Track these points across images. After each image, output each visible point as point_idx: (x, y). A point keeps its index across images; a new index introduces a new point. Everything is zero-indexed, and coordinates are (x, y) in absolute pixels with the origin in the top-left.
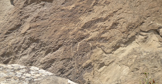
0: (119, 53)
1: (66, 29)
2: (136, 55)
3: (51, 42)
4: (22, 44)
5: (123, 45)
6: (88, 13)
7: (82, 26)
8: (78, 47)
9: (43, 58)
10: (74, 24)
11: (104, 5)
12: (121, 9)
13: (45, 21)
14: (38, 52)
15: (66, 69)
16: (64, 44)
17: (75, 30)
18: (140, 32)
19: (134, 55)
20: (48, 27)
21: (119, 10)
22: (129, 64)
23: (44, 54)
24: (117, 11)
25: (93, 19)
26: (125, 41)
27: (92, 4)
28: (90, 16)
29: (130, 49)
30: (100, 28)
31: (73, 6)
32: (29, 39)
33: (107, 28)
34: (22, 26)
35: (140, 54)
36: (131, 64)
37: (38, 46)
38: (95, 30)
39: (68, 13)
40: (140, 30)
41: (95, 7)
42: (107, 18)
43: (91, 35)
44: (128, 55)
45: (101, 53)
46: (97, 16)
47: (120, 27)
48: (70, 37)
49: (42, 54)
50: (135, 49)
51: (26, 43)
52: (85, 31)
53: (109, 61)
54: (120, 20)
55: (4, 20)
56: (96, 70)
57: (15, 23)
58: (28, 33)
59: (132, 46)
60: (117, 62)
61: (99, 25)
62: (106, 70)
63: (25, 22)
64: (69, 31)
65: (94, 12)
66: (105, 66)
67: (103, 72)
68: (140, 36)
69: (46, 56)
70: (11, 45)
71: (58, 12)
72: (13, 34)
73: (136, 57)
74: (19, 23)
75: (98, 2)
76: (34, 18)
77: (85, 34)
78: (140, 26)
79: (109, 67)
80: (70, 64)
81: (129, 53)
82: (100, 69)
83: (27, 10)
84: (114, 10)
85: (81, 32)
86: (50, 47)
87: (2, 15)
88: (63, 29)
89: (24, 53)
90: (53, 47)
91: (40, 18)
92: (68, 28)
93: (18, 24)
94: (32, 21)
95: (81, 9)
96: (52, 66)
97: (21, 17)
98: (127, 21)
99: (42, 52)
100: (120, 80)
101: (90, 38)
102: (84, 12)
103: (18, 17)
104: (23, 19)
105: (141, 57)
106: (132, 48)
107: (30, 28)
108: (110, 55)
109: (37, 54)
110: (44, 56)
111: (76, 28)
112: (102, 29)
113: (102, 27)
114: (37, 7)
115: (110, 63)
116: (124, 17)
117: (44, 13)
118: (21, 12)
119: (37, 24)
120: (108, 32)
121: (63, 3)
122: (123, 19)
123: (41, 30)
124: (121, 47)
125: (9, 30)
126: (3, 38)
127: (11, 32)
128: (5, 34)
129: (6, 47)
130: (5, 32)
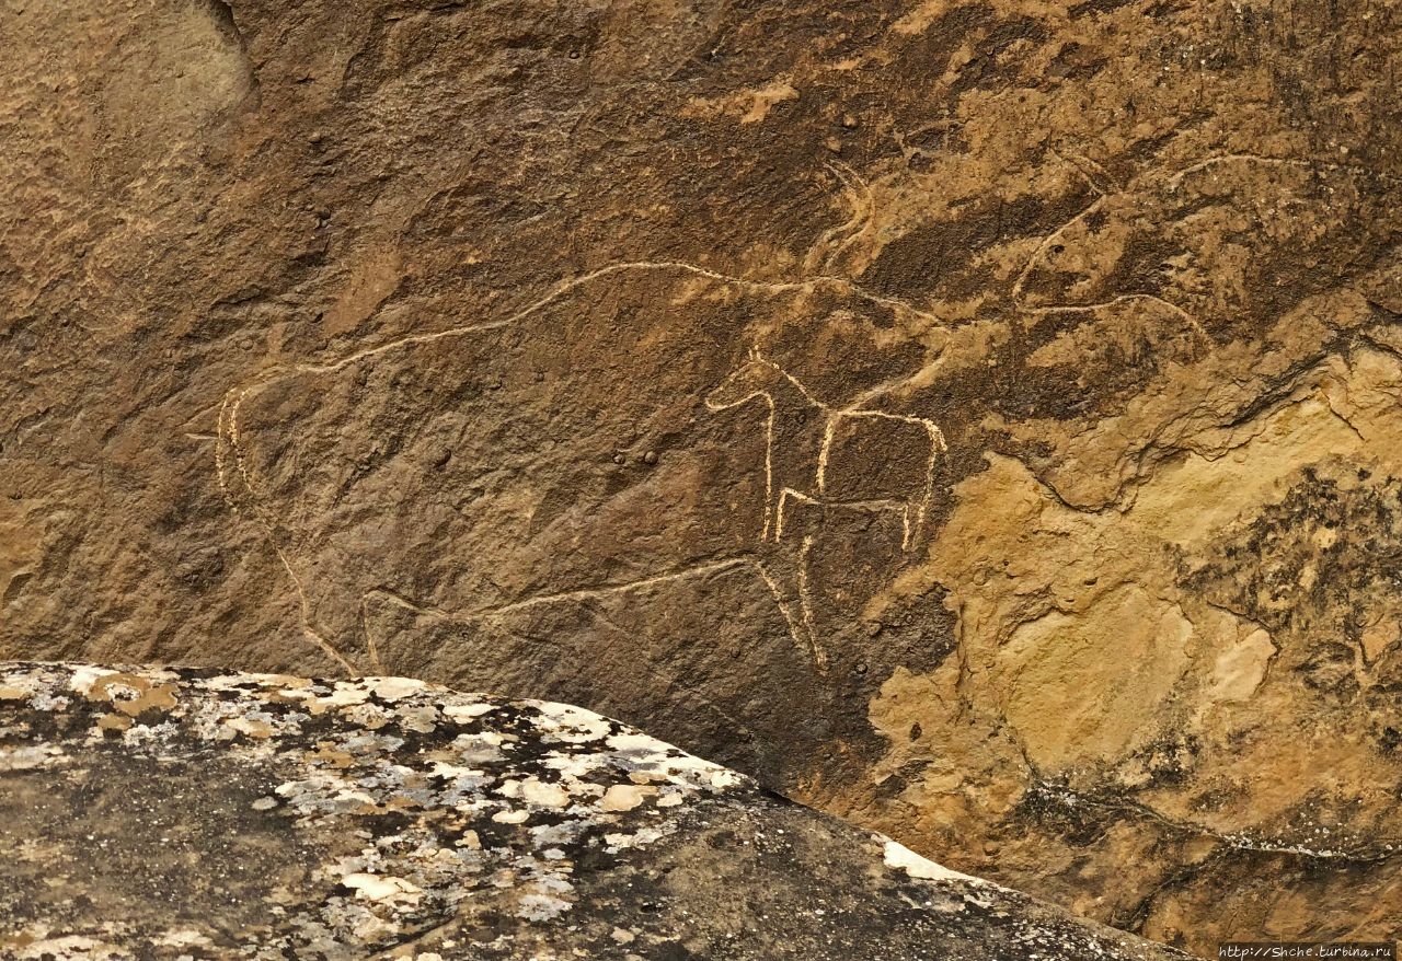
0: (1183, 505)
1: (714, 297)
2: (1330, 525)
3: (593, 414)
4: (338, 422)
5: (1213, 438)
6: (910, 152)
7: (861, 271)
8: (823, 458)
9: (522, 551)
10: (784, 258)
11: (1053, 79)
12: (1208, 115)
13: (535, 224)
14: (479, 491)
15: (722, 646)
16: (700, 430)
17: (799, 303)
18: (1369, 326)
19: (1313, 529)
20: (559, 276)
21: (1185, 122)
22: (1271, 605)
23: (529, 515)
24: (1171, 134)
25: (952, 204)
26: (1232, 399)
27: (950, 76)
28: (930, 183)
29: (1280, 473)
30: (1017, 288)
31: (780, 91)
32: (395, 384)
33: (1079, 288)
34: (329, 270)
35: (1367, 522)
36: (1282, 604)
37: (477, 445)
38: (975, 303)
39: (734, 151)
40: (1372, 304)
41: (971, 96)
42: (1078, 196)
43: (937, 355)
44: (1262, 527)
45: (1025, 507)
46: (989, 185)
47: (1189, 279)
48: (757, 372)
49: (509, 517)
50: (1322, 475)
51: (372, 414)
52: (884, 320)
53: (1090, 576)
54: (1191, 218)
55: (172, 211)
56: (980, 655)
57: (272, 244)
58: (389, 330)
59: (1295, 450)
60: (1160, 582)
61: (1008, 267)
62: (1061, 650)
63: (356, 233)
64: (743, 320)
65: (964, 148)
66: (1054, 620)
67: (1043, 674)
68: (1368, 360)
69: (550, 534)
70: (245, 436)
71: (643, 148)
72: (252, 338)
73: (1326, 545)
74: (310, 244)
75: (1001, 58)
76: (436, 199)
77: (884, 339)
78: (1370, 268)
79: (1088, 627)
80: (753, 600)
81: (1268, 508)
82: (1014, 642)
83: (374, 129)
84: (1144, 130)
85: (848, 328)
86: (585, 457)
87: (147, 165)
88: (689, 294)
89: (356, 508)
90: (607, 458)
91: (487, 202)
92: (733, 288)
93: (296, 253)
94: (420, 228)
95: (850, 121)
96: (599, 618)
97: (325, 192)
98: (1260, 226)
99: (506, 500)
100: (1191, 739)
101: (925, 376)
102: (870, 145)
103: (293, 192)
104: (343, 203)
105: (1373, 542)
106: (1295, 464)
107: (404, 289)
108: (1100, 529)
109: (464, 511)
110: (533, 533)
111: (808, 288)
112: (1031, 297)
113: (1035, 280)
114: (460, 101)
115: (1098, 597)
116: (1226, 191)
117: (527, 159)
118: (318, 143)
119: (463, 256)
120: (1083, 326)
121: (688, 63)
122: (1221, 212)
123: (504, 307)
124: (1203, 451)
125: (219, 303)
126: (166, 377)
127: (236, 316)
128: (188, 336)
129: (201, 450)
130: (185, 322)
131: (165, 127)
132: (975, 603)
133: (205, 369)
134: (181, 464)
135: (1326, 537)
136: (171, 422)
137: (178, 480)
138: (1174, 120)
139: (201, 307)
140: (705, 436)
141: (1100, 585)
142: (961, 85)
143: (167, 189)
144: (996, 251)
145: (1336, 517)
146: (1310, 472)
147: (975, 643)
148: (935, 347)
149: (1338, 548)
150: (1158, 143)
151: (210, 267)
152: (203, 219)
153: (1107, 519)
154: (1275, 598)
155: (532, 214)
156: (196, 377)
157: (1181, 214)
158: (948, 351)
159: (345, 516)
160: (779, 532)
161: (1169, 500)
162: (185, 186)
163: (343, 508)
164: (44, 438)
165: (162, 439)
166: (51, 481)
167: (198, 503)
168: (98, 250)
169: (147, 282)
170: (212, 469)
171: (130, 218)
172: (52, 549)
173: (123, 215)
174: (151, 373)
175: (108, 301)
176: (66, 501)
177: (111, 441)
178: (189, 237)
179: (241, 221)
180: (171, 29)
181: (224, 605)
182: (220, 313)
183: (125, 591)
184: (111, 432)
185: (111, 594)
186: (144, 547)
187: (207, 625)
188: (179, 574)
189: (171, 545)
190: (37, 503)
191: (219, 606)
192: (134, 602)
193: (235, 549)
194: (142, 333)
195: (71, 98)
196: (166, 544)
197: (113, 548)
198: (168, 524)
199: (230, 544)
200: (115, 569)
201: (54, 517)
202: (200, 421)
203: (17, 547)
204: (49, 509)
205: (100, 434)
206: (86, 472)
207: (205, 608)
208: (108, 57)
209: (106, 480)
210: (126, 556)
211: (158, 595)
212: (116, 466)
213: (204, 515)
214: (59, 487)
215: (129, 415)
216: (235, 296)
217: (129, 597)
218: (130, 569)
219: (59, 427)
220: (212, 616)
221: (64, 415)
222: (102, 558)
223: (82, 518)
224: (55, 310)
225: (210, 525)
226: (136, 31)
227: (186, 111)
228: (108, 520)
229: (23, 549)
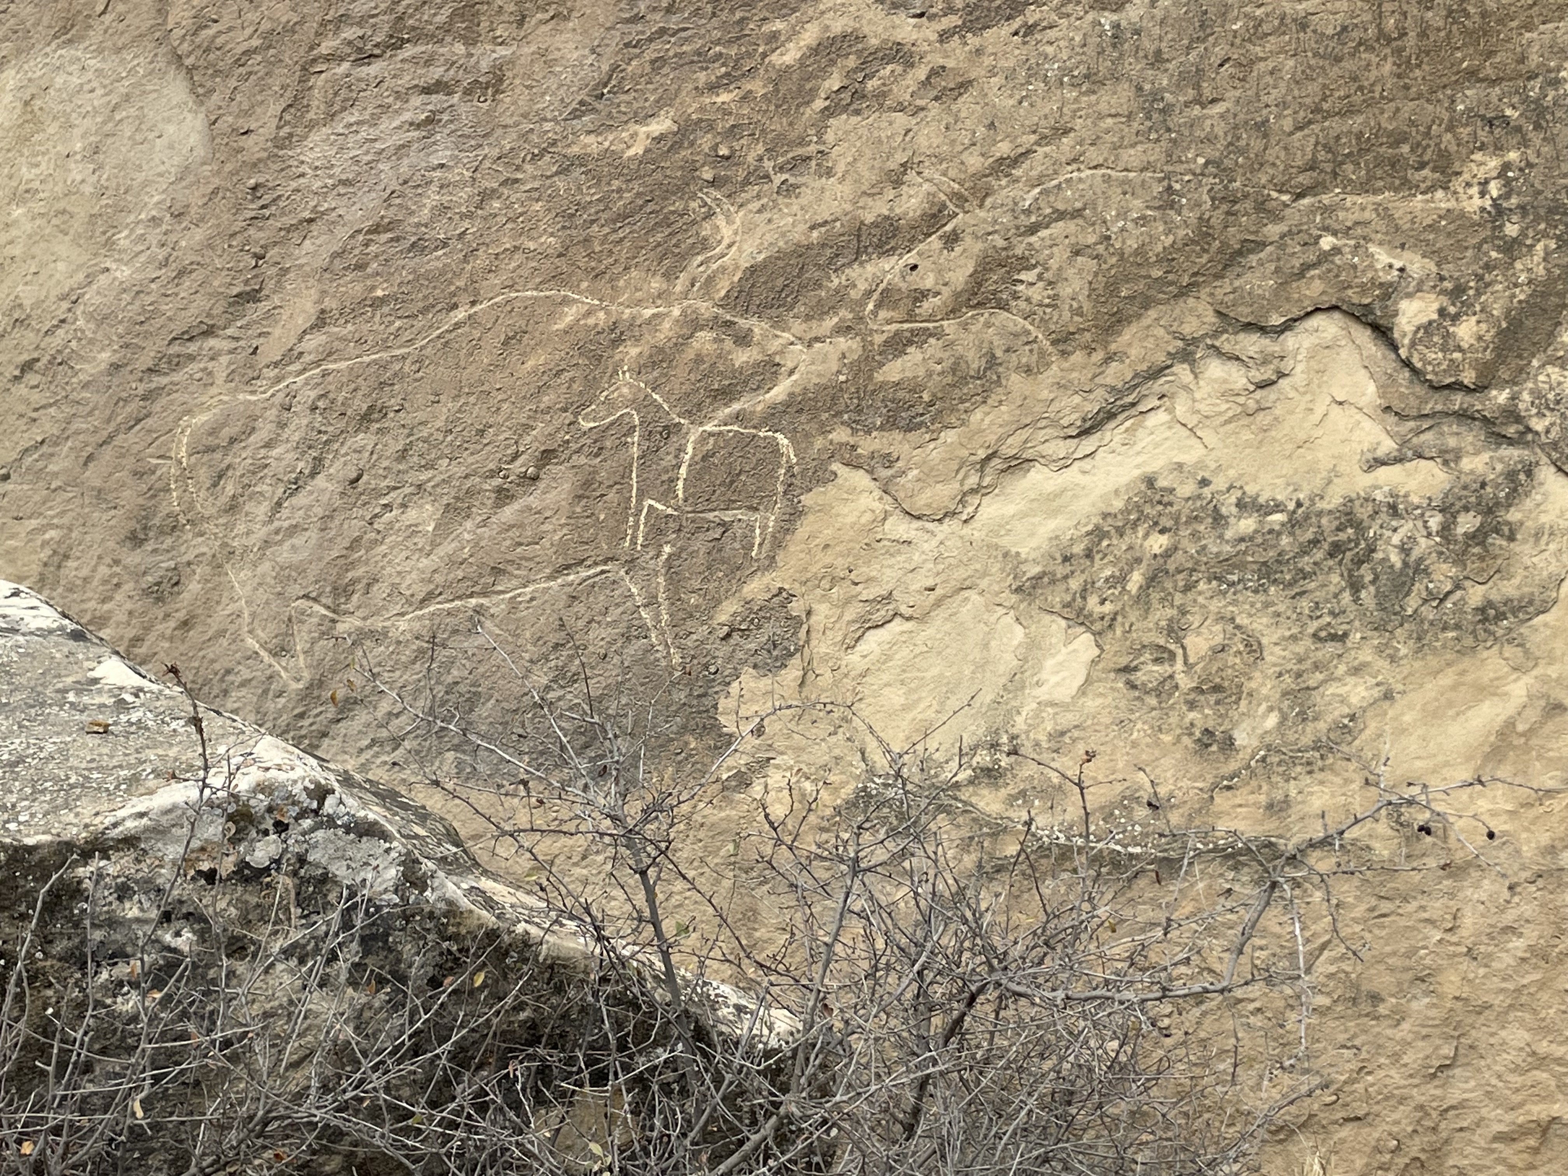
0: (1022, 515)
1: (591, 321)
2: (1162, 532)
3: (481, 433)
4: (268, 445)
5: (1060, 448)
6: (778, 179)
7: (723, 293)
8: (683, 471)
9: (425, 562)
10: (656, 284)
11: (920, 103)
12: (1066, 132)
13: (438, 258)
14: (388, 507)
15: (591, 649)
16: (574, 446)
17: (667, 325)
18: (1216, 334)
19: (1146, 535)
20: (455, 306)
21: (1043, 140)
22: (1098, 610)
23: (430, 529)
24: (1028, 152)
25: (812, 228)
26: (1075, 408)
27: (819, 104)
28: (795, 208)
29: (1124, 480)
30: (871, 306)
31: (661, 125)
32: (314, 409)
33: (927, 306)
34: (265, 306)
35: (1201, 528)
36: (1108, 608)
37: (386, 463)
38: (831, 322)
39: (616, 184)
40: (1219, 313)
41: (838, 124)
42: (934, 216)
43: (791, 372)
44: (1098, 534)
45: (868, 517)
46: (848, 207)
47: (1037, 293)
48: (625, 390)
49: (413, 531)
50: (1162, 483)
51: (296, 437)
52: (743, 340)
53: (930, 583)
54: (1044, 233)
55: (142, 258)
56: (826, 658)
57: (216, 283)
58: (307, 358)
59: (1140, 459)
60: (996, 588)
61: (862, 286)
62: (903, 654)
63: (286, 271)
64: (617, 342)
65: (829, 173)
66: (897, 626)
67: (885, 677)
68: (1215, 369)
69: (448, 548)
70: (193, 459)
71: (536, 184)
72: (202, 370)
73: (1157, 550)
74: (246, 282)
75: (871, 84)
76: (352, 237)
77: (742, 357)
78: (1218, 276)
79: (929, 631)
80: (618, 605)
81: (1105, 516)
82: (862, 647)
83: (303, 175)
84: (1004, 148)
85: (710, 347)
86: (475, 473)
87: (132, 218)
88: (569, 319)
89: (286, 524)
90: (493, 474)
91: (397, 239)
92: (608, 313)
93: (235, 291)
94: (338, 264)
95: (723, 151)
96: (488, 624)
97: (261, 234)
98: (1108, 238)
99: (412, 515)
100: (1013, 738)
101: (779, 392)
102: (742, 174)
103: (233, 235)
104: (275, 243)
105: (1204, 547)
106: (1137, 472)
107: (321, 321)
108: (940, 537)
109: (376, 526)
110: (434, 545)
111: (676, 312)
112: (883, 314)
113: (887, 298)
114: (379, 146)
115: (938, 603)
116: (1078, 205)
117: (432, 198)
118: (254, 189)
119: (373, 288)
120: (932, 341)
121: (582, 103)
122: (1070, 226)
123: (407, 336)
124: (1048, 461)
125: (175, 339)
126: (132, 407)
127: (189, 351)
128: (150, 370)
129: (159, 473)
130: (146, 360)
131: (146, 184)
132: (822, 611)
133: (164, 400)
134: (142, 486)
135: (1158, 543)
136: (136, 448)
137: (141, 501)
138: (1033, 138)
139: (161, 343)
140: (578, 451)
141: (939, 591)
142: (828, 112)
143: (142, 238)
144: (854, 272)
145: (1169, 524)
146: (1150, 481)
147: (821, 647)
148: (790, 365)
149: (1168, 554)
150: (1016, 161)
151: (168, 307)
152: (165, 263)
153: (947, 527)
154: (1103, 602)
155: (436, 248)
156: (157, 407)
157: (1033, 230)
158: (802, 368)
159: (277, 532)
160: (640, 541)
161: (1010, 509)
162: (154, 236)
163: (276, 524)
164: (41, 464)
165: (129, 462)
166: (44, 503)
167: (157, 521)
168: (87, 297)
169: (121, 322)
170: (168, 490)
171: (114, 266)
172: (45, 565)
173: (108, 265)
174: (121, 404)
175: (91, 342)
176: (55, 521)
177: (91, 465)
178: (153, 281)
179: (192, 263)
180: (155, 95)
181: (181, 615)
182: (175, 349)
183: (104, 601)
184: (90, 458)
185: (92, 604)
186: (117, 562)
187: (168, 632)
188: (145, 586)
189: (138, 560)
190: (34, 523)
191: (177, 615)
192: (110, 611)
193: (189, 564)
194: (116, 367)
195: (76, 162)
196: (133, 558)
197: (93, 563)
198: (135, 540)
199: (185, 559)
200: (95, 583)
201: (47, 536)
202: (159, 448)
203: (20, 563)
204: (42, 529)
205: (81, 460)
206: (71, 495)
207: (167, 616)
208: (104, 123)
209: (87, 501)
210: (103, 571)
211: (129, 606)
212: (93, 489)
213: (161, 532)
214: (50, 508)
215: (104, 442)
216: (186, 332)
217: (106, 607)
218: (105, 582)
219: (52, 455)
220: (172, 624)
221: (56, 444)
222: (84, 572)
223: (67, 536)
224: (53, 352)
225: (169, 541)
226: (127, 98)
227: (162, 168)
228: (88, 538)
229: (24, 565)
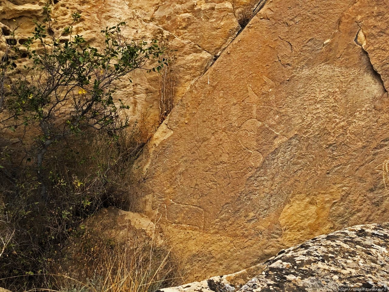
55: (368, 120)
125: (382, 140)
126: (371, 157)
127: (386, 144)
128: (375, 148)
129: (379, 174)
130: (374, 144)
131: (362, 101)
133: (379, 155)
134: (374, 177)
136: (372, 167)
137: (375, 180)
139: (378, 141)
151: (380, 132)
152: (377, 121)
156: (377, 157)
164: (341, 170)
165: (370, 171)
166: (343, 180)
167: (379, 186)
168: (350, 128)
169: (364, 135)
170: (382, 178)
171: (357, 121)
172: (343, 196)
173: (355, 121)
174: (366, 156)
175: (354, 140)
176: (347, 185)
177: (357, 171)
180: (361, 79)
181: (383, 209)
182: (382, 143)
183: (360, 206)
184: (357, 169)
185: (357, 206)
186: (365, 196)
187: (379, 214)
188: (373, 202)
189: (372, 195)
190: (339, 185)
191: (382, 209)
192: (362, 208)
193: (386, 196)
194: (364, 147)
195: (338, 94)
196: (371, 195)
197: (358, 196)
198: (371, 190)
199: (385, 195)
200: (358, 201)
201: (343, 188)
202: (379, 167)
203: (334, 195)
205: (354, 170)
206: (351, 178)
207: (378, 210)
209: (356, 180)
210: (360, 198)
211: (368, 207)
212: (359, 177)
213: (380, 188)
214: (345, 182)
215: (362, 165)
216: (386, 139)
217: (361, 207)
218: (361, 201)
219: (344, 168)
220: (380, 211)
221: (345, 165)
222: (355, 198)
223: (350, 189)
224: (341, 142)
225: (381, 191)
228: (356, 189)
229: (336, 196)
